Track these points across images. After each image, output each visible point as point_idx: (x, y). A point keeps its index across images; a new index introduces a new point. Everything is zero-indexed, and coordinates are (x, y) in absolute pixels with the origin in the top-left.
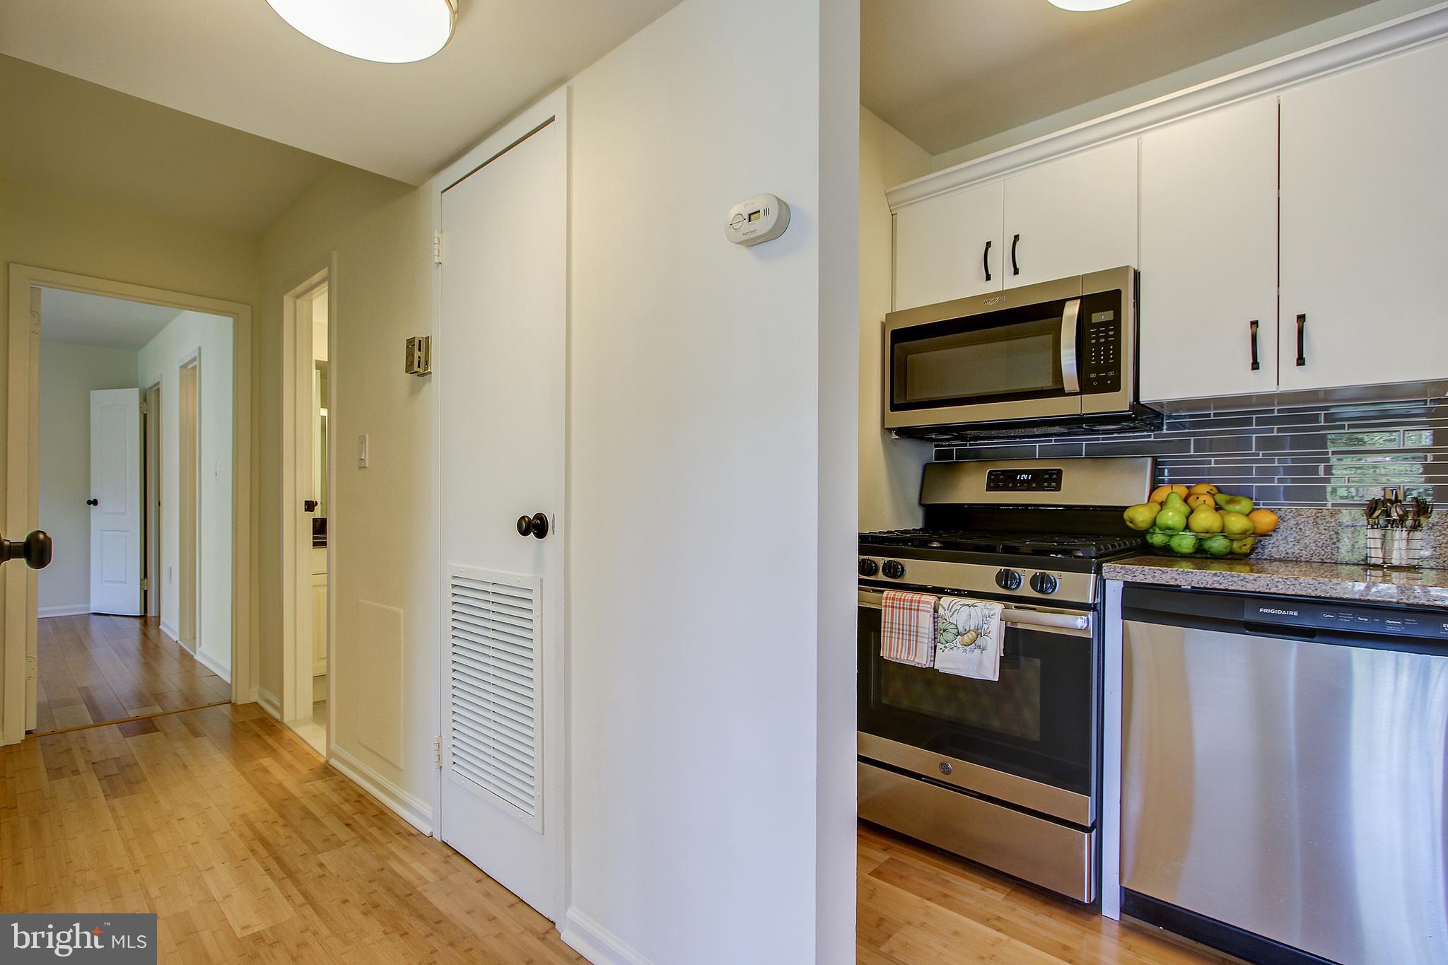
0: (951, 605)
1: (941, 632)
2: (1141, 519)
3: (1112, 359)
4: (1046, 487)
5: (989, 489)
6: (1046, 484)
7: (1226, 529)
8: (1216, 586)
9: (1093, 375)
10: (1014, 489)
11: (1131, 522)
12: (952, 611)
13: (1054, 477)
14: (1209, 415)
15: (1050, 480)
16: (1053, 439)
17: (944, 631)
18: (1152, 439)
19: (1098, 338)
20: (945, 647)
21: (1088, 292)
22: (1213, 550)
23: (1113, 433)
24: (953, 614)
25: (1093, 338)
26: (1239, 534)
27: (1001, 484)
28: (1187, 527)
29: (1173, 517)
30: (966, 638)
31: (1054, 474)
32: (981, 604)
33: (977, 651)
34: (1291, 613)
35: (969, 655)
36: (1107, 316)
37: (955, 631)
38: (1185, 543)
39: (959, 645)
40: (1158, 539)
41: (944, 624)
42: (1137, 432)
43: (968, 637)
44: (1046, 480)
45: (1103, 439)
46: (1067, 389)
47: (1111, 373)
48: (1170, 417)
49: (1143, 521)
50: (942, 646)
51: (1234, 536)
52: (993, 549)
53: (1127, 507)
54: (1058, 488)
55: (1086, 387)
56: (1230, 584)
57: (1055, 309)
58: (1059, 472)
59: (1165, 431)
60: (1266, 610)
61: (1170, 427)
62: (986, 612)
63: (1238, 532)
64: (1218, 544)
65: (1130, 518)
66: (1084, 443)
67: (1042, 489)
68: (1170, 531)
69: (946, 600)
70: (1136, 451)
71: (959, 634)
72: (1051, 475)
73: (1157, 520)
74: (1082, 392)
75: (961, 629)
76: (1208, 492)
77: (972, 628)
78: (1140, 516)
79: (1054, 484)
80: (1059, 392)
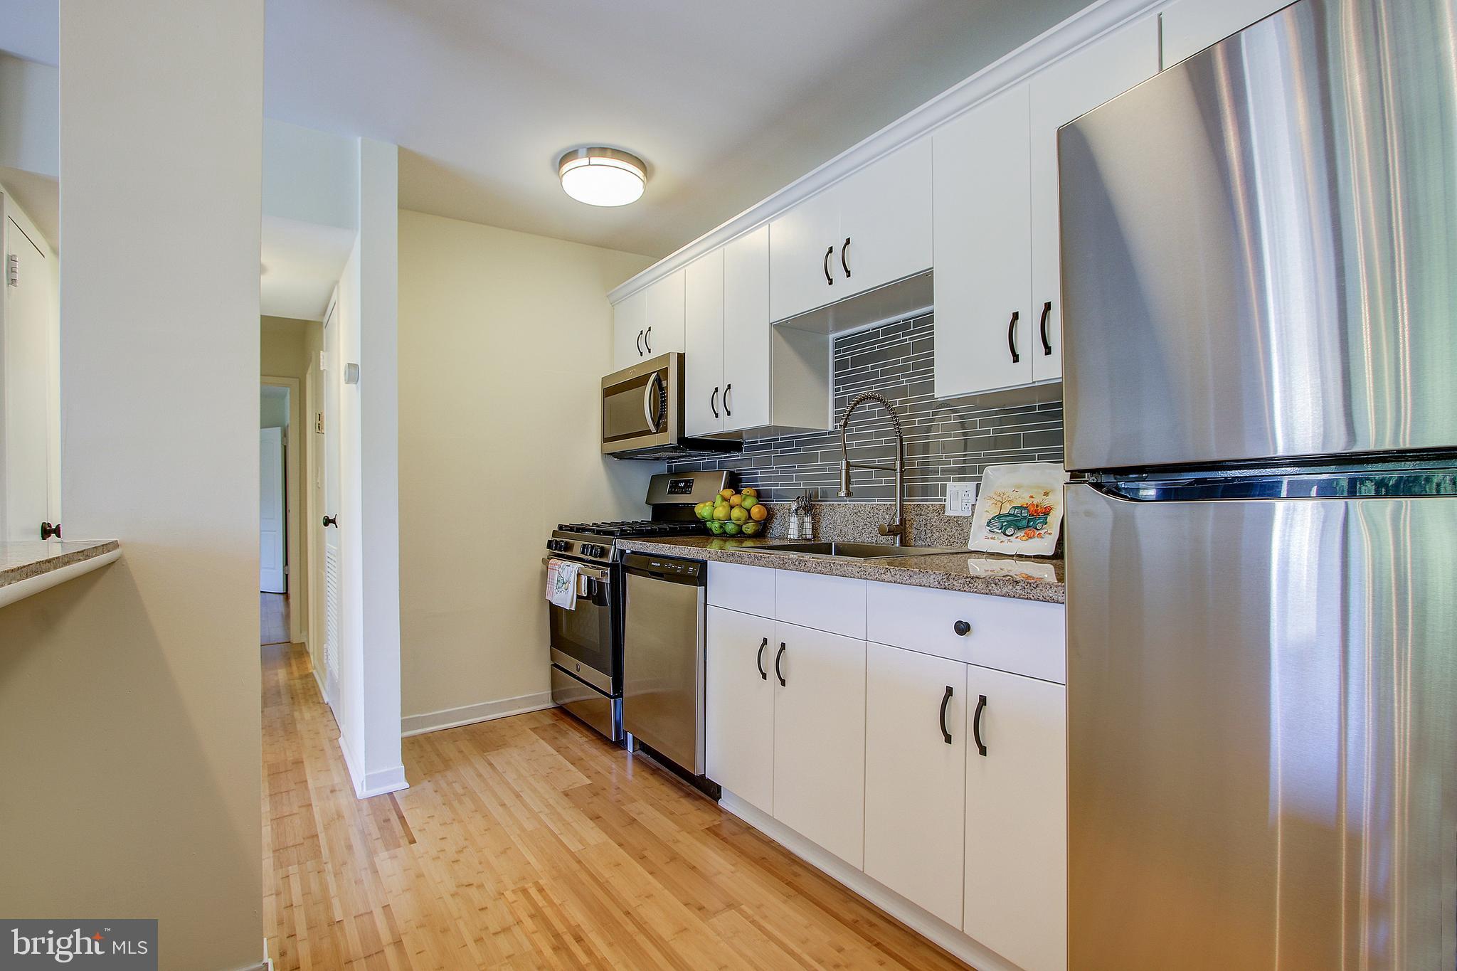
5: (669, 493)
7: (731, 518)
24: (563, 571)
29: (708, 510)
38: (714, 527)
46: (650, 430)
47: (665, 420)
54: (691, 492)
58: (693, 481)
60: (653, 564)
63: (736, 520)
65: (697, 511)
74: (657, 432)
80: (647, 432)
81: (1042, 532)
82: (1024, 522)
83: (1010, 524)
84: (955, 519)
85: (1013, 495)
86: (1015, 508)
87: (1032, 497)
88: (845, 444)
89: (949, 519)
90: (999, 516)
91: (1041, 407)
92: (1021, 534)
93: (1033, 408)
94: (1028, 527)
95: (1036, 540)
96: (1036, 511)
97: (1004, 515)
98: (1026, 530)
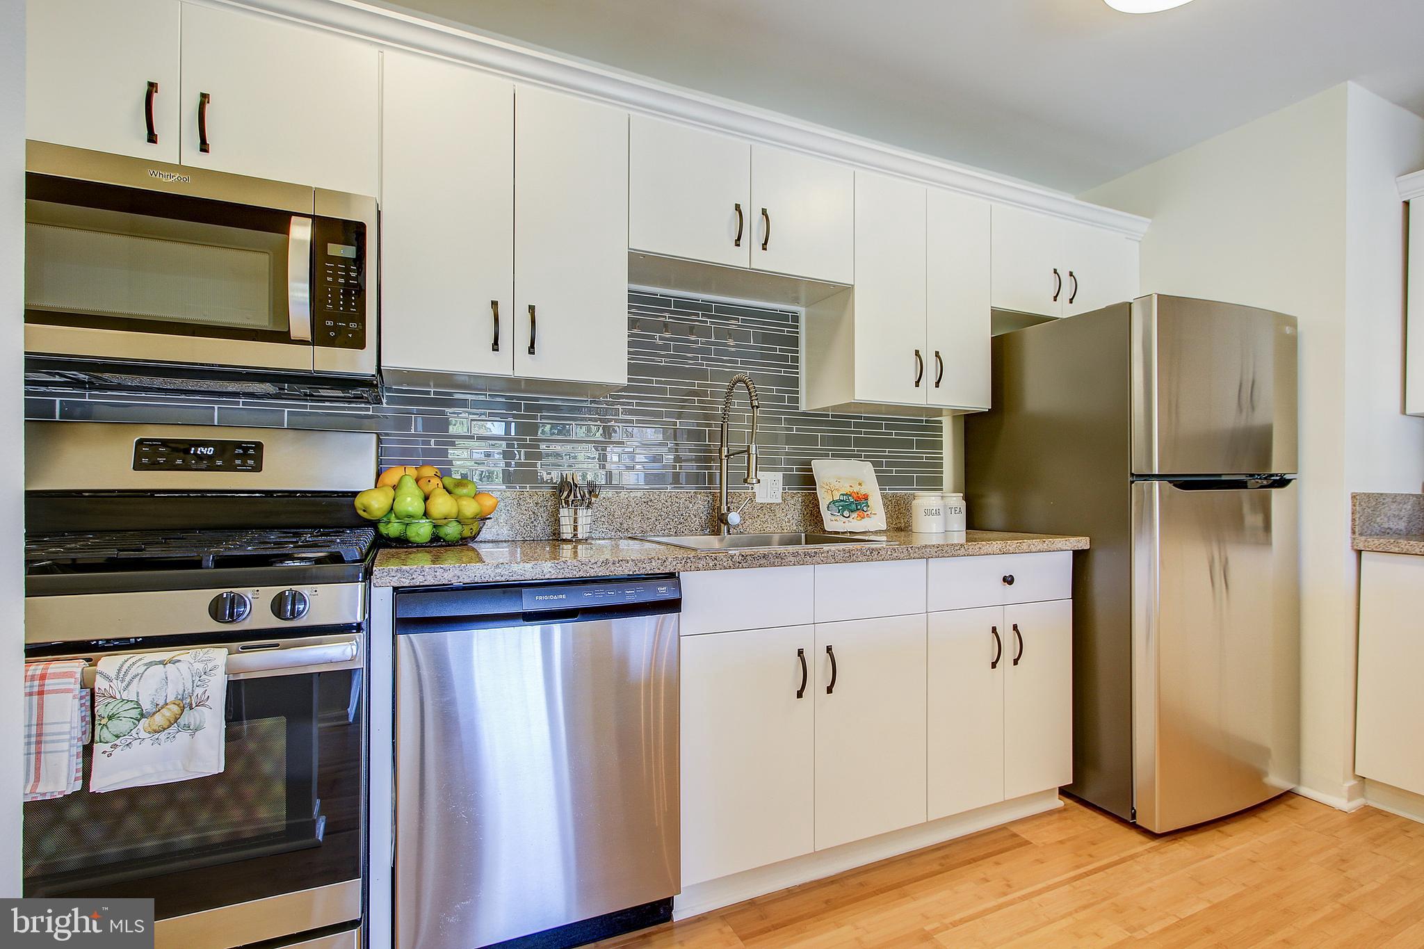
0: (124, 670)
1: (104, 722)
2: (376, 506)
3: (353, 307)
4: (239, 465)
5: (138, 466)
6: (238, 462)
7: (460, 514)
8: (498, 578)
9: (329, 323)
10: (186, 468)
11: (364, 511)
12: (127, 679)
13: (251, 452)
14: (428, 393)
15: (245, 456)
16: (241, 400)
17: (110, 718)
18: (370, 413)
19: (335, 277)
20: (115, 746)
21: (323, 212)
22: (448, 538)
23: (324, 401)
24: (129, 684)
25: (330, 275)
26: (472, 518)
27: (161, 460)
28: (426, 514)
29: (410, 502)
30: (159, 720)
31: (252, 448)
32: (189, 657)
33: (184, 736)
34: (561, 596)
35: (167, 745)
36: (349, 252)
37: (135, 714)
38: (422, 531)
39: (143, 735)
40: (393, 529)
41: (110, 706)
42: (361, 402)
43: (164, 715)
44: (238, 456)
45: (311, 407)
46: (294, 334)
47: (353, 325)
48: (389, 390)
49: (379, 509)
50: (107, 747)
51: (466, 520)
52: (197, 564)
53: (359, 492)
54: (258, 468)
55: (321, 336)
56: (511, 574)
57: (277, 221)
58: (259, 446)
59: (385, 405)
60: (541, 598)
61: (391, 401)
62: (200, 666)
63: (471, 517)
64: (452, 531)
65: (363, 504)
66: (286, 410)
67: (234, 469)
68: (407, 520)
69: (109, 663)
70: (354, 426)
71: (142, 715)
72: (246, 449)
73: (395, 506)
74: (313, 343)
75: (147, 706)
76: (435, 475)
77: (171, 698)
78: (375, 503)
79: (250, 462)
80: (283, 337)
81: (869, 513)
82: (854, 506)
83: (844, 507)
84: (768, 506)
85: (837, 485)
86: (843, 495)
87: (851, 486)
88: (753, 429)
89: (762, 506)
90: (834, 502)
91: (833, 416)
92: (855, 515)
93: (827, 416)
94: (858, 509)
95: (866, 519)
96: (859, 497)
97: (837, 501)
98: (858, 512)
